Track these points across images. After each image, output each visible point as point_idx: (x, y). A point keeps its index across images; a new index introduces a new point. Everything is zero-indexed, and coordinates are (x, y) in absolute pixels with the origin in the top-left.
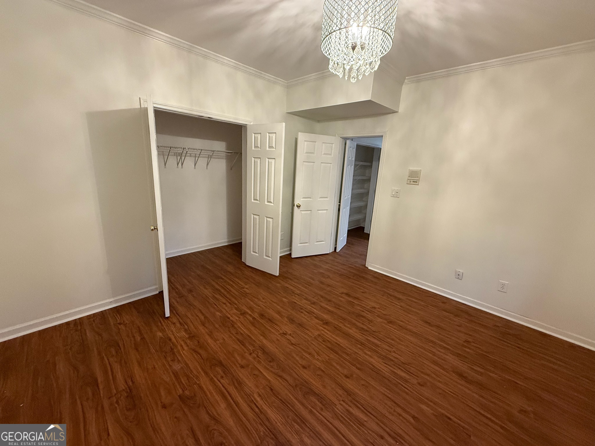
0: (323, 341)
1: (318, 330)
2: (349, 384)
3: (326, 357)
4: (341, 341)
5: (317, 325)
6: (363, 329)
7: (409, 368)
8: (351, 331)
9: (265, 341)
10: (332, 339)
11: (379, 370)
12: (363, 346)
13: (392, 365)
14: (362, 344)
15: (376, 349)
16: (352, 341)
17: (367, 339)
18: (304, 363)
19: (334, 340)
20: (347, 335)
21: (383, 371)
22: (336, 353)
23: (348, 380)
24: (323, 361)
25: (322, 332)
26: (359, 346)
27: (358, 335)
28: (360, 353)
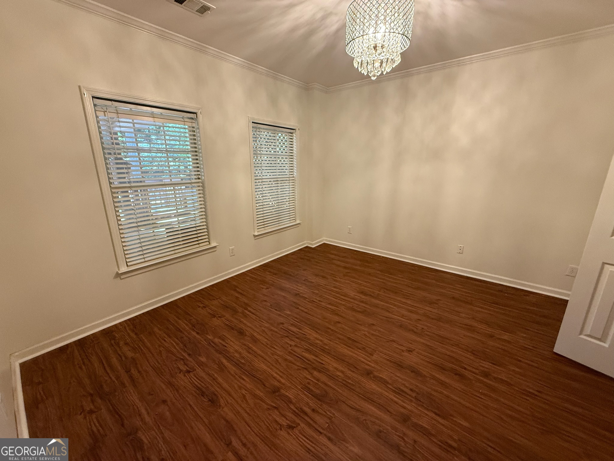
0: (364, 348)
1: (376, 362)
2: (336, 318)
3: (358, 334)
4: (346, 351)
5: (379, 368)
6: (320, 371)
7: (284, 333)
8: (335, 365)
9: (422, 340)
10: (356, 352)
11: (311, 329)
12: (322, 348)
13: (299, 333)
14: (323, 350)
15: (309, 346)
16: (334, 352)
17: (317, 356)
18: (374, 328)
19: (353, 350)
20: (340, 359)
21: (308, 329)
22: (349, 338)
23: (337, 321)
24: (360, 331)
25: (369, 359)
26: (327, 347)
27: (327, 359)
28: (326, 341)
